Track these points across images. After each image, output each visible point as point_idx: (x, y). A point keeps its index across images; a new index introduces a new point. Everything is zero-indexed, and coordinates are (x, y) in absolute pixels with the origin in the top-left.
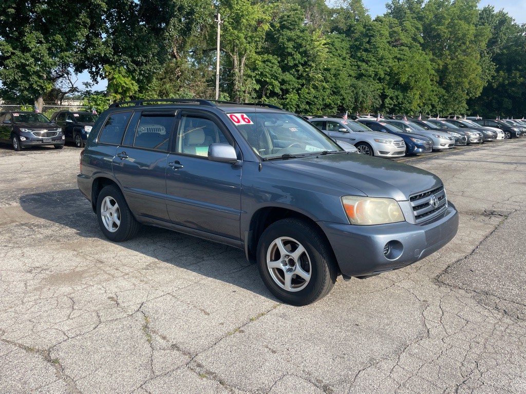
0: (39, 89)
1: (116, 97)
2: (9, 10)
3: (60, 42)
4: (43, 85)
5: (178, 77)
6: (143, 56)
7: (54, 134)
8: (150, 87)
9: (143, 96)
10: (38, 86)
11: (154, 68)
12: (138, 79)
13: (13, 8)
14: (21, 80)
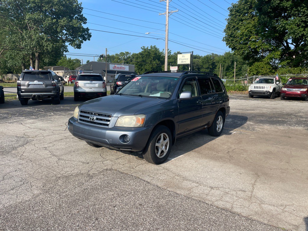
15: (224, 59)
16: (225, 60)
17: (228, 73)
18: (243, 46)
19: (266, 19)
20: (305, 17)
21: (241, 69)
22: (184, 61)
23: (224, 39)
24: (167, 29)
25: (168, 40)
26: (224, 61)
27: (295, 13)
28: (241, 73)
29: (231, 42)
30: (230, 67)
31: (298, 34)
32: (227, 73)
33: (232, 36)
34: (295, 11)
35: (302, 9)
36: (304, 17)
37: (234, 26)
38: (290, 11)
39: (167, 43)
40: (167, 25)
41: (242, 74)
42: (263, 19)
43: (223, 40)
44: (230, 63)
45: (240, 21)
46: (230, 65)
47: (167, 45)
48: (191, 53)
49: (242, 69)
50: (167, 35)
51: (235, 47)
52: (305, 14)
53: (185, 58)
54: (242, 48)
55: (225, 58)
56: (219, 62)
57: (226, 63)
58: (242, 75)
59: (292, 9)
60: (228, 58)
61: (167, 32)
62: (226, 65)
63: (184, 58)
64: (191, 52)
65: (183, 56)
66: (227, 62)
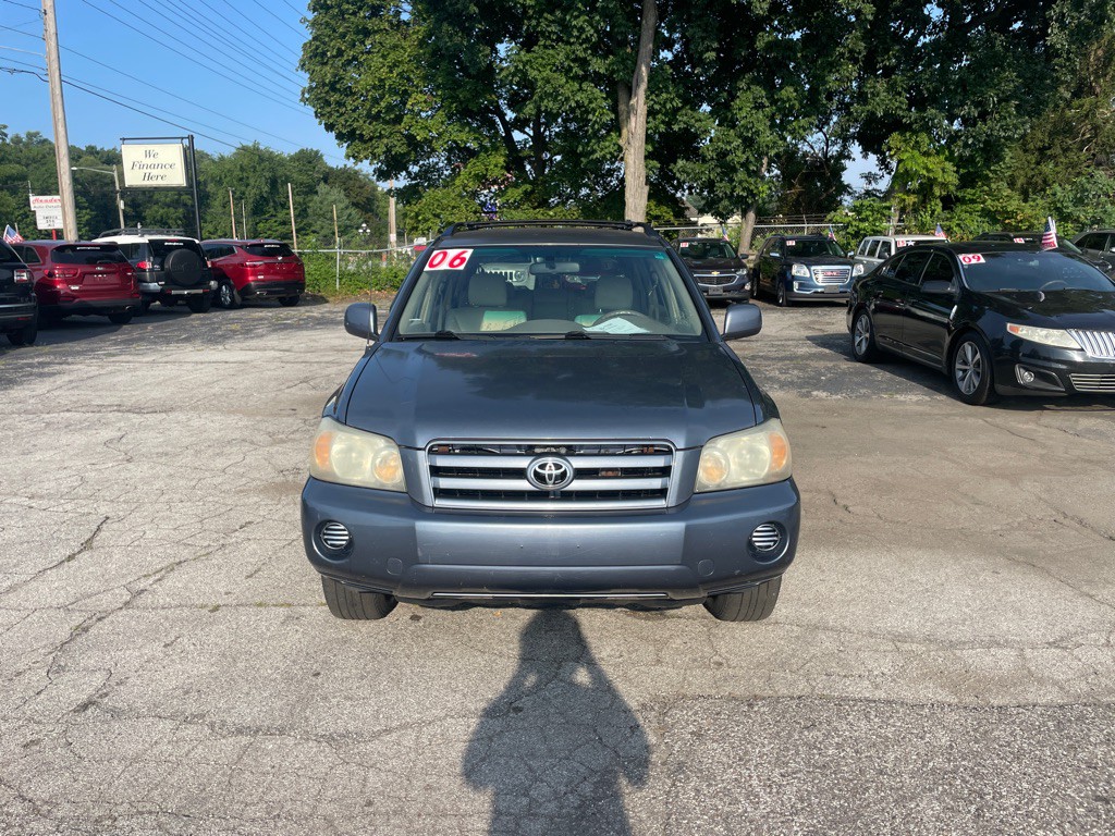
0: (745, 194)
1: (904, 200)
2: (706, 55)
3: (789, 100)
4: (752, 187)
5: (1083, 144)
6: (973, 102)
7: (730, 279)
8: (995, 172)
9: (974, 195)
10: (743, 189)
11: (1001, 127)
12: (961, 156)
13: (714, 50)
14: (721, 181)
15: (237, 173)
16: (245, 174)
17: (261, 225)
18: (384, 129)
19: (457, 39)
20: (584, 46)
21: (305, 210)
22: (154, 172)
23: (307, 96)
24: (52, 30)
25: (61, 81)
26: (241, 179)
27: (549, 29)
28: (310, 225)
29: (338, 111)
30: (266, 200)
31: (567, 99)
32: (257, 224)
33: (338, 86)
34: (550, 22)
35: (577, 17)
36: (581, 44)
37: (340, 53)
38: (534, 22)
39: (58, 91)
40: (50, 15)
41: (313, 228)
42: (451, 37)
43: (304, 100)
44: (266, 189)
45: (357, 32)
46: (265, 195)
47: (60, 103)
48: (186, 142)
49: (309, 211)
50: (54, 56)
51: (354, 130)
52: (584, 36)
53: (161, 159)
54: (381, 137)
55: (242, 169)
56: (220, 182)
57: (249, 188)
58: (314, 232)
59: (541, 16)
60: (254, 167)
61: (53, 43)
62: (252, 193)
63: (156, 161)
64: (182, 138)
65: (148, 154)
66: (252, 181)
